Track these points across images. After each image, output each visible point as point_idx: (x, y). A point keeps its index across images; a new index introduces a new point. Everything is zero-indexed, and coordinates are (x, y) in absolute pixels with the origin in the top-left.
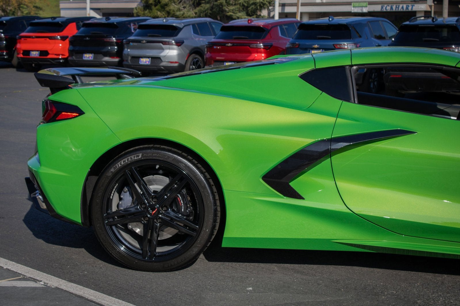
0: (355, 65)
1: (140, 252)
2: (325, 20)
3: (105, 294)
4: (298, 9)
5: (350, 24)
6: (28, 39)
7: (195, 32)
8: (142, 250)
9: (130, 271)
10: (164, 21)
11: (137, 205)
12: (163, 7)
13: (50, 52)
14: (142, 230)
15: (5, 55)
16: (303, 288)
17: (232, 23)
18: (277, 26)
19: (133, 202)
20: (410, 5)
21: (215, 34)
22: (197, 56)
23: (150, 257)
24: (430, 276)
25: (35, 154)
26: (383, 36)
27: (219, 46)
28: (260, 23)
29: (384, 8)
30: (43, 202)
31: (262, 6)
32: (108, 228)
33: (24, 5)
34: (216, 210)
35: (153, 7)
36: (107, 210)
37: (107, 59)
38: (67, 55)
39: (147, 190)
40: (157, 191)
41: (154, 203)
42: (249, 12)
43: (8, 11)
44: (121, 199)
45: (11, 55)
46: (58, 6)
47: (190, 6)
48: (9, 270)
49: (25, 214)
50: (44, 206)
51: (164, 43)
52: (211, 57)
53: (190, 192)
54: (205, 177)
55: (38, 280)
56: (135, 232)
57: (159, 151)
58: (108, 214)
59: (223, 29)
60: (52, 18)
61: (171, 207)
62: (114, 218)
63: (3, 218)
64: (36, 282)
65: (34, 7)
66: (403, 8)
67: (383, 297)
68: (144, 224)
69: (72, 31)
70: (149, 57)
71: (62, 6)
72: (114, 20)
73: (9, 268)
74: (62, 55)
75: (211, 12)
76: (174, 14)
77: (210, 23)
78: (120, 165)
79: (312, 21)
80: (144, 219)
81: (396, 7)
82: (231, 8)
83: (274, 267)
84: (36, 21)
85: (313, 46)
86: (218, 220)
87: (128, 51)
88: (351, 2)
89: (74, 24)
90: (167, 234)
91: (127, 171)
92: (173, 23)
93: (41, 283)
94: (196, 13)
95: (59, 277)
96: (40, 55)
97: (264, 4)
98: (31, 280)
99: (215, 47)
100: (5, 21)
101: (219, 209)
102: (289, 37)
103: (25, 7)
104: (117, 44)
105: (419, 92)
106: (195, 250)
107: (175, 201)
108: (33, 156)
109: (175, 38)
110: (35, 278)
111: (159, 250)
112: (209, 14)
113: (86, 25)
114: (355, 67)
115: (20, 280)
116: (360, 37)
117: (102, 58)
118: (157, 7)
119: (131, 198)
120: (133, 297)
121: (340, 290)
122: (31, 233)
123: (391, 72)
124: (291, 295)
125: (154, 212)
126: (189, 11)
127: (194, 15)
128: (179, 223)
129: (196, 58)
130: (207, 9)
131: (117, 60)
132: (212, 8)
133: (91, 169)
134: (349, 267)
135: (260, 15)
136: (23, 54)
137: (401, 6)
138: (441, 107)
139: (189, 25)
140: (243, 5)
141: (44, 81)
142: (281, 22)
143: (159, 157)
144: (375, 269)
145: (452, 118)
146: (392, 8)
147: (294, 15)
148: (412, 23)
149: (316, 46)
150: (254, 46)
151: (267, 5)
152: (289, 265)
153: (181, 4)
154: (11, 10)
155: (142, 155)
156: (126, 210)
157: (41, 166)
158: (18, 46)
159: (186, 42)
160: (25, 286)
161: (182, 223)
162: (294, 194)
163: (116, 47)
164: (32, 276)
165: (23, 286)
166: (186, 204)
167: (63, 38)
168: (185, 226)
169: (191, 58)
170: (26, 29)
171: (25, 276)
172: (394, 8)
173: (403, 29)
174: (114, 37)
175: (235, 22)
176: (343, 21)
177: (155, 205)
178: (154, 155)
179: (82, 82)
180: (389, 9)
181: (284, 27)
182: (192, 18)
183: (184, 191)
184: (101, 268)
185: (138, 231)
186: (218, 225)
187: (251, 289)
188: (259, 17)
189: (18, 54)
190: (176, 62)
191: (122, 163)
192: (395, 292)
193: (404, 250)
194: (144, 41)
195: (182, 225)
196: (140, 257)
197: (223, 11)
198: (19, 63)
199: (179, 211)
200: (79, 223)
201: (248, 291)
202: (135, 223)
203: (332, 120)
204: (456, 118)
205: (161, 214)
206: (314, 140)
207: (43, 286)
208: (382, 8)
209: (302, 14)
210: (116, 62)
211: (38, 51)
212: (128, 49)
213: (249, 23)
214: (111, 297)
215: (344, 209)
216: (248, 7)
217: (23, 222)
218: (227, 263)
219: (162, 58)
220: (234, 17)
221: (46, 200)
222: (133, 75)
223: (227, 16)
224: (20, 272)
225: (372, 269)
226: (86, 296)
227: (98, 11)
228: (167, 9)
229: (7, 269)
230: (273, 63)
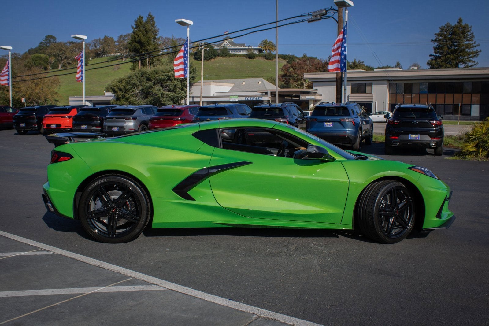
0: (221, 128)
1: (107, 233)
2: (213, 105)
3: (87, 256)
4: (201, 99)
5: (227, 107)
6: (50, 118)
7: (143, 112)
8: (108, 231)
9: (101, 243)
10: (126, 106)
11: (104, 207)
12: (127, 99)
13: (62, 125)
14: (108, 221)
15: (36, 127)
16: (196, 248)
17: (164, 107)
18: (188, 108)
19: (102, 206)
20: (260, 97)
21: (154, 114)
22: (144, 126)
23: (113, 235)
24: (263, 238)
25: (47, 181)
26: (244, 113)
27: (156, 120)
28: (179, 107)
29: (247, 99)
30: (52, 207)
31: (181, 98)
32: (88, 220)
33: (49, 99)
34: (148, 208)
35: (121, 99)
36: (88, 210)
37: (94, 128)
38: (71, 126)
39: (110, 199)
40: (115, 199)
41: (113, 206)
42: (174, 101)
43: (39, 103)
44: (95, 204)
45: (40, 127)
46: (68, 99)
47: (142, 98)
48: (33, 246)
49: (44, 215)
50: (52, 210)
51: (126, 119)
52: (152, 126)
53: (134, 199)
54: (141, 190)
55: (49, 251)
56: (104, 222)
57: (116, 177)
58: (88, 212)
59: (159, 110)
60: (63, 106)
61: (123, 208)
62: (92, 215)
63: (31, 217)
64: (48, 252)
65: (54, 100)
66: (256, 98)
67: (238, 251)
68: (108, 217)
69: (74, 113)
70: (117, 127)
71: (70, 99)
72: (98, 106)
73: (33, 245)
74: (69, 126)
75: (153, 102)
76: (133, 103)
77: (151, 107)
78: (94, 185)
79: (208, 106)
80: (108, 214)
81: (253, 98)
82: (165, 99)
83: (181, 238)
84: (54, 108)
85: (207, 119)
86: (150, 214)
87: (106, 123)
88: (229, 96)
89: (75, 109)
90: (121, 223)
91: (98, 188)
92: (131, 107)
93: (51, 252)
94: (145, 102)
95: (62, 248)
96: (57, 127)
97: (182, 97)
98: (45, 251)
99: (154, 121)
100: (37, 108)
101: (150, 207)
102: (194, 115)
103: (49, 100)
104: (100, 120)
105: (264, 142)
106: (137, 230)
107: (125, 204)
108: (46, 182)
109: (132, 116)
110: (48, 250)
111: (117, 231)
112: (152, 103)
113: (82, 110)
114: (221, 129)
115: (39, 251)
116: (232, 114)
117: (92, 128)
118: (123, 99)
119: (101, 203)
120: (103, 257)
121: (216, 248)
122: (47, 225)
123: (249, 132)
124: (189, 252)
125: (114, 210)
126: (141, 101)
127: (144, 103)
128: (128, 216)
129: (144, 127)
130: (151, 100)
131: (100, 128)
132: (154, 99)
133: (78, 188)
134: (222, 236)
135: (181, 103)
136: (47, 126)
137: (255, 98)
138: (268, 149)
139: (140, 108)
140: (171, 98)
141: (51, 140)
142: (190, 106)
143: (115, 180)
144: (235, 236)
145: (275, 155)
146: (250, 99)
147: (199, 103)
148: (258, 107)
149: (209, 119)
150: (175, 119)
151: (184, 97)
152: (189, 236)
153: (137, 97)
154: (41, 102)
155: (106, 180)
156: (98, 210)
157: (50, 187)
158: (44, 122)
159: (138, 118)
160: (42, 254)
161: (130, 216)
162: (190, 198)
163: (99, 122)
164: (46, 249)
165: (41, 254)
166: (131, 206)
167: (69, 117)
168: (132, 218)
169: (141, 127)
170: (48, 112)
171: (42, 249)
172: (252, 98)
173: (254, 110)
174: (98, 116)
175: (165, 107)
176: (223, 105)
177: (114, 207)
178: (113, 179)
179: (74, 141)
180: (249, 99)
181: (192, 109)
182: (143, 105)
183: (130, 199)
184: (85, 243)
185: (105, 221)
186: (150, 216)
187: (168, 250)
188: (180, 104)
189: (44, 126)
190: (133, 129)
191: (96, 184)
192: (245, 248)
193: (249, 225)
194: (115, 118)
195: (130, 217)
196: (107, 236)
197: (160, 101)
198: (44, 131)
199: (128, 210)
200: (72, 218)
201: (166, 251)
202: (104, 217)
203: (209, 157)
204: (276, 155)
205: (118, 211)
206: (200, 169)
207: (52, 254)
208: (246, 99)
209: (203, 102)
210: (99, 130)
211: (55, 124)
212: (106, 122)
213: (172, 107)
214: (90, 258)
215: (217, 205)
216: (173, 99)
217: (42, 219)
218: (156, 237)
219: (125, 127)
220: (166, 104)
221: (53, 206)
222: (103, 136)
223: (162, 103)
224: (39, 247)
225: (233, 236)
226: (76, 258)
227: (91, 102)
228: (129, 100)
229: (32, 245)
230: (178, 128)
